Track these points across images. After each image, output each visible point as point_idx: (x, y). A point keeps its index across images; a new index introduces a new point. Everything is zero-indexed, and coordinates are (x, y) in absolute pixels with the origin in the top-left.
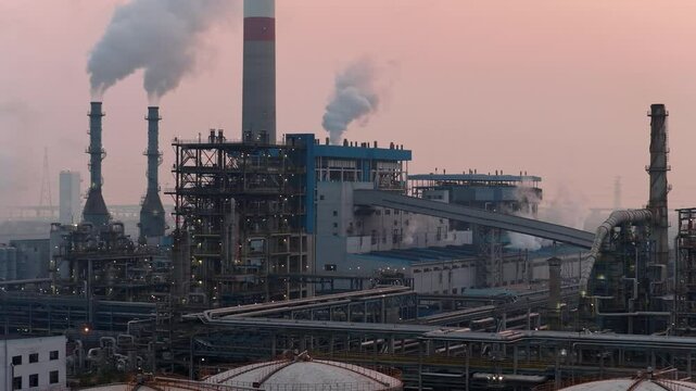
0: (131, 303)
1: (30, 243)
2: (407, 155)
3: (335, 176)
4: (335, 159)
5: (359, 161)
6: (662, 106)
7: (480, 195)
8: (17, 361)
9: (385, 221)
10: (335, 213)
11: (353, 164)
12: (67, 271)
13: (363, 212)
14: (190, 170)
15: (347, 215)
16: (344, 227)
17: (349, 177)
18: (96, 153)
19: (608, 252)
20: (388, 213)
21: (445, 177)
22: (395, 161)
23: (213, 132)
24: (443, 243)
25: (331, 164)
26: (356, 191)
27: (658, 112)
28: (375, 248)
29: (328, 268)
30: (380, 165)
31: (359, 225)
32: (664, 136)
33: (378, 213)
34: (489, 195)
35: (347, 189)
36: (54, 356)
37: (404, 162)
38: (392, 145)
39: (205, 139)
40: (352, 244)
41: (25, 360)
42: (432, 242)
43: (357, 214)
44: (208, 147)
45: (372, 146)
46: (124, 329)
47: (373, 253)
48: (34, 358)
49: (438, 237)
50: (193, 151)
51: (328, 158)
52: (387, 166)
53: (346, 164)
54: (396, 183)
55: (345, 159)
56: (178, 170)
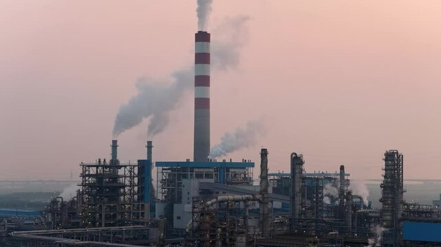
2: (252, 165)
4: (199, 168)
5: (217, 169)
10: (188, 193)
15: (194, 195)
22: (244, 168)
26: (200, 183)
27: (263, 152)
30: (232, 170)
43: (200, 193)
44: (94, 166)
45: (228, 161)
50: (87, 168)
51: (194, 168)
52: (237, 171)
53: (207, 170)
54: (245, 178)
55: (206, 168)
56: (83, 176)
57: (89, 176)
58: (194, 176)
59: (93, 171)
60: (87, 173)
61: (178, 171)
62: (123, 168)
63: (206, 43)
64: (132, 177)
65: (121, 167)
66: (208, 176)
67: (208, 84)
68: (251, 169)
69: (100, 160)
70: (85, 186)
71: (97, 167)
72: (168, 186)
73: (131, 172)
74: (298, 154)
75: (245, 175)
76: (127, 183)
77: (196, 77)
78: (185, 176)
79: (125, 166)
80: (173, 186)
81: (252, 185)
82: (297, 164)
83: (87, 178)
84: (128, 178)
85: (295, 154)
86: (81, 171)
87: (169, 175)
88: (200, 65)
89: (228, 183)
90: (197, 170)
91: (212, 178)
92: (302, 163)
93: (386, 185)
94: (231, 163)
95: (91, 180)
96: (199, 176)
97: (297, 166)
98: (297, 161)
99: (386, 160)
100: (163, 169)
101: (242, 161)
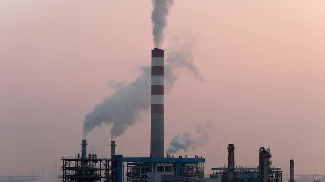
2: (203, 160)
4: (160, 163)
5: (175, 164)
6: (232, 145)
11: (171, 165)
14: (67, 168)
22: (197, 163)
26: (162, 176)
27: (230, 147)
30: (187, 165)
35: (159, 175)
37: (203, 163)
38: (197, 156)
45: (183, 157)
50: (67, 162)
51: (156, 162)
52: (191, 165)
53: (167, 165)
54: (197, 172)
55: (166, 163)
56: (64, 169)
57: (70, 169)
58: (156, 169)
59: (73, 164)
60: (67, 166)
61: (142, 166)
62: (99, 162)
63: (161, 58)
64: (107, 170)
65: (98, 161)
66: (168, 169)
67: (162, 93)
68: (202, 164)
69: (79, 155)
70: (66, 178)
71: (76, 160)
72: (133, 178)
73: (106, 165)
74: (266, 149)
75: (197, 169)
76: (103, 175)
77: (152, 86)
78: (148, 170)
79: (101, 161)
80: (137, 178)
81: (203, 178)
82: (265, 157)
83: (67, 171)
84: (104, 171)
85: (263, 148)
86: (62, 165)
87: (133, 169)
88: (156, 77)
89: (184, 176)
90: (159, 165)
91: (171, 171)
92: (269, 156)
94: (186, 158)
95: (71, 173)
96: (161, 170)
97: (265, 159)
98: (264, 155)
100: (128, 164)
101: (195, 157)
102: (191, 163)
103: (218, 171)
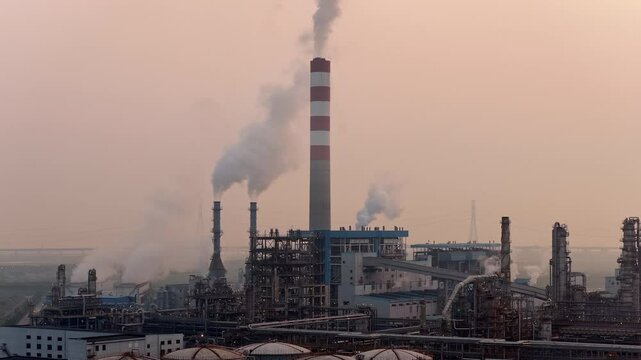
0: (228, 322)
1: (179, 286)
2: (406, 234)
3: (355, 248)
4: (355, 239)
5: (371, 240)
6: (507, 218)
7: (455, 257)
8: (163, 343)
9: (385, 276)
10: (351, 271)
11: (367, 241)
12: (194, 304)
13: (370, 270)
14: (259, 251)
15: (358, 273)
16: (357, 279)
17: (364, 249)
18: (217, 232)
19: (463, 297)
20: (387, 270)
21: (433, 246)
22: (398, 238)
23: (272, 230)
24: (423, 288)
25: (352, 241)
26: (364, 258)
27: (505, 221)
28: (374, 291)
29: (346, 303)
30: (386, 241)
31: (367, 277)
32: (509, 233)
33: (380, 270)
34: (461, 257)
35: (359, 257)
36: (178, 342)
37: (404, 238)
38: (396, 228)
39: (268, 235)
40: (359, 289)
41: (166, 343)
42: (415, 288)
43: (365, 271)
44: (270, 238)
45: (381, 229)
46: (220, 336)
47: (372, 295)
48: (170, 342)
49: (420, 285)
51: (349, 238)
52: (391, 241)
53: (362, 241)
54: (398, 251)
55: (361, 238)
56: (254, 251)
58: (350, 248)
60: (260, 247)
63: (326, 73)
67: (327, 128)
68: (404, 240)
74: (562, 224)
75: (397, 247)
81: (405, 260)
82: (562, 236)
83: (259, 253)
85: (559, 224)
88: (317, 103)
92: (566, 235)
93: (625, 259)
94: (384, 231)
97: (561, 239)
98: (561, 233)
99: (624, 230)
101: (393, 229)
102: (391, 238)
103: (419, 250)
